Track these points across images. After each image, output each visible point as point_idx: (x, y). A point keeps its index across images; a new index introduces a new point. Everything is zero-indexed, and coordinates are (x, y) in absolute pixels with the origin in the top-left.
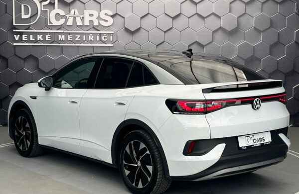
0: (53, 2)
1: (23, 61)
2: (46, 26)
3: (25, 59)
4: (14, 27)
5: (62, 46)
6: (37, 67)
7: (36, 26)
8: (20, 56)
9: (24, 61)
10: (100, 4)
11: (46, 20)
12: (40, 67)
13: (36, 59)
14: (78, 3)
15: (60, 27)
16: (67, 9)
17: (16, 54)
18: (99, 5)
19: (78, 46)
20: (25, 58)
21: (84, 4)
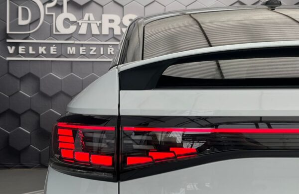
0: (60, 4)
1: (18, 82)
2: (51, 35)
3: (21, 79)
4: (8, 36)
5: (72, 61)
6: (38, 90)
7: (37, 35)
8: (14, 75)
9: (20, 82)
10: (122, 6)
11: (51, 27)
12: (42, 89)
13: (37, 79)
14: (93, 5)
15: (69, 37)
16: (80, 13)
17: (10, 72)
18: (120, 8)
19: (93, 62)
20: (22, 77)
21: (102, 6)
